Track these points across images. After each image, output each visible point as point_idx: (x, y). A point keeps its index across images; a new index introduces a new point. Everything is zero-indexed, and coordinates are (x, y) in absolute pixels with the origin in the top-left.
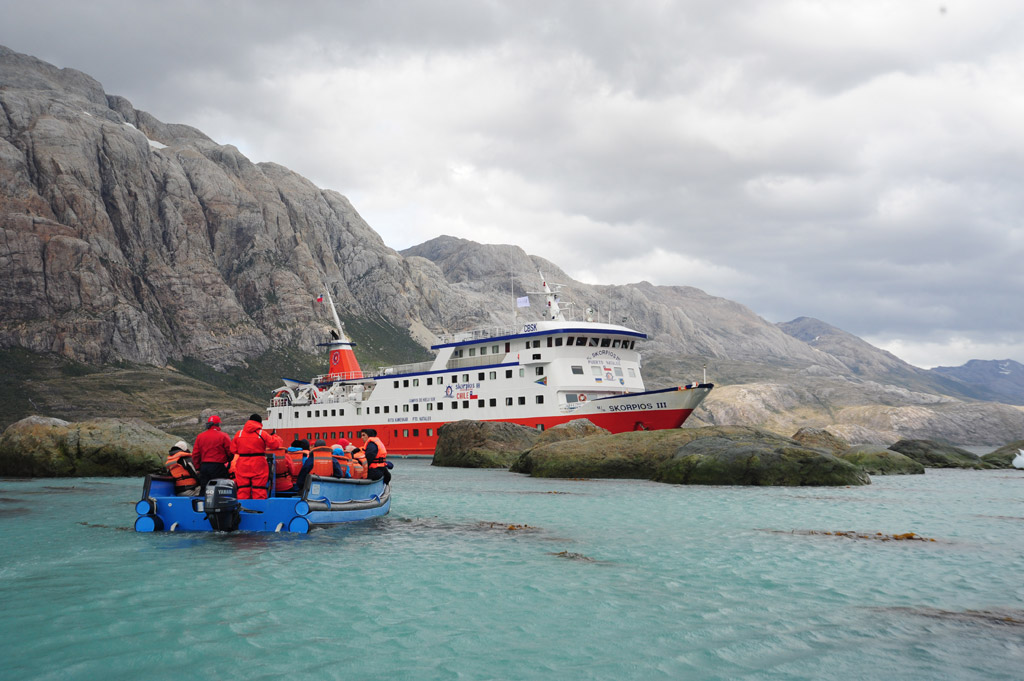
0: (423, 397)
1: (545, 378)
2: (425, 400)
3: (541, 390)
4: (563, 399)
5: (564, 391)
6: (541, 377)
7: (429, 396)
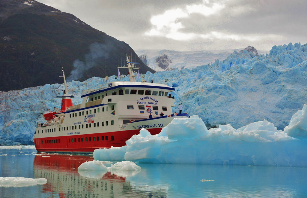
0: (77, 122)
1: (114, 111)
2: (78, 123)
3: (113, 118)
4: (121, 122)
5: (122, 118)
6: (113, 111)
7: (79, 121)
